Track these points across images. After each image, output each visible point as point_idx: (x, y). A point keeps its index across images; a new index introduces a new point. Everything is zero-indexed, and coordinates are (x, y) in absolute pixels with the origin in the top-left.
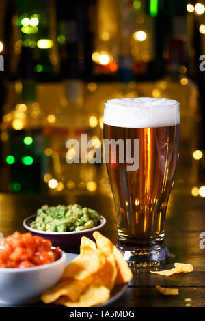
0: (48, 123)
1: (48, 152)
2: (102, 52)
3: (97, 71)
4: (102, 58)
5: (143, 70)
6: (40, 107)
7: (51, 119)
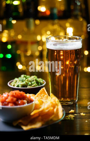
0: (18, 39)
1: (19, 52)
2: (42, 6)
3: (40, 15)
4: (42, 9)
5: (61, 14)
6: (15, 31)
7: (20, 37)
